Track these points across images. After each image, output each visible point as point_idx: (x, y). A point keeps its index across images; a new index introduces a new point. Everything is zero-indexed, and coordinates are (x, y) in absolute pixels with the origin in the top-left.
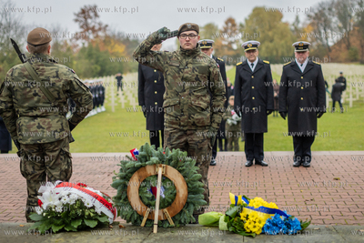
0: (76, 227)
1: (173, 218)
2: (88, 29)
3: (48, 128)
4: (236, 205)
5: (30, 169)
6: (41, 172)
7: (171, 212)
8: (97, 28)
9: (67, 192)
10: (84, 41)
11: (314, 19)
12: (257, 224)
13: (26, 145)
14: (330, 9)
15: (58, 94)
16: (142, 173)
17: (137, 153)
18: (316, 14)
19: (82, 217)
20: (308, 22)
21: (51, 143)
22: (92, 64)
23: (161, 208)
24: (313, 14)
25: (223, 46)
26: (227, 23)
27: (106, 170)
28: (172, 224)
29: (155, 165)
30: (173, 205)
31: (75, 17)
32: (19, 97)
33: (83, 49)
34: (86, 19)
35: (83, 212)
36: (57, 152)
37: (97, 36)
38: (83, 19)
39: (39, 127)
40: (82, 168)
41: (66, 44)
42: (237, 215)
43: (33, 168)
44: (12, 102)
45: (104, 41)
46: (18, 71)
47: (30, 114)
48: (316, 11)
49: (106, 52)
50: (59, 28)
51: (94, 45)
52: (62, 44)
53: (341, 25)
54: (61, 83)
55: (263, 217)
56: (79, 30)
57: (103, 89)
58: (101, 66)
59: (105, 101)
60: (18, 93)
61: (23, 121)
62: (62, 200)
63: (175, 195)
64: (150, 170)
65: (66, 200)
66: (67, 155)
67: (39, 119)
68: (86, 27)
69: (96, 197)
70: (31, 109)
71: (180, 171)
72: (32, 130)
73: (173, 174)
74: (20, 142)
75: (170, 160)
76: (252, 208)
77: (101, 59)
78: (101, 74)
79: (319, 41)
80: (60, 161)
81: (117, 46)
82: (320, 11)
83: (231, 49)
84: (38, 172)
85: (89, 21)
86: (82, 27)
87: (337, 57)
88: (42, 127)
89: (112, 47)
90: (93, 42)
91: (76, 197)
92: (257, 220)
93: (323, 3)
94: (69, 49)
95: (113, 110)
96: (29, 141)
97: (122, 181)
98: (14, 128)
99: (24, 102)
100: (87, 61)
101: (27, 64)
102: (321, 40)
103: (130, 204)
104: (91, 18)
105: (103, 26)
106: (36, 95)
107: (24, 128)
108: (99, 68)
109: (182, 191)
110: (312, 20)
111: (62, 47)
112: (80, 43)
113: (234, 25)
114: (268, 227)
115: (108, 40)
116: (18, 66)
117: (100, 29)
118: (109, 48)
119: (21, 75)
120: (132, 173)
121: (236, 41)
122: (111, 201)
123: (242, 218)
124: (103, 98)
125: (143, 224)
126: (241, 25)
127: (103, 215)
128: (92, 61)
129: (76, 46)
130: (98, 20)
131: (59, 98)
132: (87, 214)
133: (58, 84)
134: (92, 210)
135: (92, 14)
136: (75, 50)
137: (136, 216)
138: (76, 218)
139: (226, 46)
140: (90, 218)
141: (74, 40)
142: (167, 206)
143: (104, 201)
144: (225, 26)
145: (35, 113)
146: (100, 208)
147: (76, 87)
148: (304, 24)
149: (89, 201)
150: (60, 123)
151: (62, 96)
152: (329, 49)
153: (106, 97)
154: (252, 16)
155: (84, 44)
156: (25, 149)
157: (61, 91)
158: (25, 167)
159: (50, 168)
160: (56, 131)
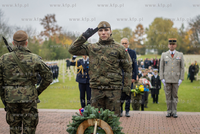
2: (49, 29)
3: (25, 93)
5: (12, 119)
6: (19, 121)
8: (55, 28)
10: (46, 37)
11: (194, 26)
13: (11, 104)
15: (32, 72)
16: (85, 124)
18: (195, 23)
20: (190, 28)
21: (26, 103)
22: (51, 52)
24: (193, 23)
25: (134, 42)
26: (137, 27)
27: (59, 120)
31: (41, 22)
32: (7, 74)
33: (46, 42)
34: (48, 23)
36: (30, 109)
37: (55, 34)
38: (46, 23)
40: (43, 118)
41: (35, 39)
44: (2, 77)
45: (59, 37)
46: (7, 57)
47: (14, 84)
48: (195, 21)
49: (60, 44)
50: (31, 28)
51: (53, 40)
52: (32, 38)
54: (34, 65)
56: (44, 30)
57: (58, 68)
58: (57, 53)
59: (59, 76)
60: (7, 71)
64: (90, 122)
66: (36, 111)
68: (48, 28)
70: (14, 81)
72: (14, 94)
74: (7, 102)
78: (56, 58)
79: (196, 41)
81: (67, 40)
82: (197, 21)
83: (139, 44)
84: (17, 121)
85: (50, 24)
86: (45, 28)
88: (20, 93)
89: (64, 41)
90: (52, 37)
94: (37, 42)
95: (64, 81)
96: (12, 101)
98: (3, 93)
99: (10, 77)
100: (48, 50)
101: (12, 53)
104: (51, 22)
105: (59, 27)
106: (17, 72)
107: (9, 93)
108: (55, 54)
110: (192, 27)
111: (32, 40)
112: (44, 38)
113: (142, 29)
115: (61, 37)
116: (7, 54)
117: (57, 30)
118: (62, 42)
119: (9, 60)
120: (79, 124)
121: (143, 39)
124: (58, 74)
126: (147, 29)
129: (41, 40)
130: (55, 24)
133: (32, 66)
135: (52, 20)
136: (40, 43)
139: (136, 42)
141: (40, 36)
144: (136, 29)
147: (43, 68)
148: (187, 29)
150: (32, 90)
153: (59, 73)
154: (153, 24)
155: (46, 39)
156: (9, 106)
157: (33, 70)
158: (9, 118)
159: (25, 118)
160: (29, 95)
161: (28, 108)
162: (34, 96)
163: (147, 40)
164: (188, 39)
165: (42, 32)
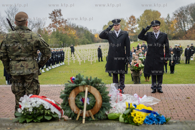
0: (39, 119)
1: (94, 116)
2: (56, 22)
3: (27, 67)
4: (129, 108)
5: (17, 89)
6: (23, 91)
7: (93, 112)
8: (61, 22)
9: (35, 101)
10: (54, 28)
11: (178, 16)
12: (141, 119)
13: (15, 76)
14: (186, 11)
15: (32, 48)
16: (77, 90)
17: (74, 79)
18: (179, 14)
19: (43, 114)
20: (174, 18)
21: (28, 75)
22: (59, 40)
23: (87, 110)
24: (177, 14)
26: (130, 18)
28: (93, 118)
29: (84, 86)
30: (94, 108)
31: (50, 16)
32: (10, 50)
33: (54, 33)
34: (55, 17)
35: (44, 112)
36: (32, 80)
37: (61, 26)
39: (22, 66)
41: (45, 30)
42: (129, 114)
43: (19, 88)
44: (7, 53)
46: (10, 36)
47: (17, 59)
48: (179, 12)
49: (66, 34)
52: (43, 30)
53: (192, 19)
54: (34, 42)
55: (144, 114)
56: (52, 23)
58: (63, 41)
60: (10, 48)
61: (13, 63)
62: (32, 105)
63: (95, 102)
64: (81, 89)
65: (34, 105)
66: (37, 82)
67: (22, 62)
69: (52, 103)
70: (17, 56)
71: (98, 89)
72: (18, 68)
73: (94, 91)
74: (11, 74)
75: (92, 83)
76: (138, 110)
77: (63, 38)
79: (180, 28)
80: (33, 85)
82: (181, 12)
83: (133, 32)
84: (21, 91)
85: (57, 18)
86: (53, 21)
87: (190, 37)
90: (59, 29)
91: (40, 103)
92: (141, 117)
93: (182, 8)
94: (46, 33)
95: (69, 64)
96: (16, 74)
97: (66, 95)
98: (8, 67)
99: (13, 53)
100: (56, 39)
102: (182, 27)
103: (70, 107)
104: (58, 16)
105: (64, 20)
106: (20, 48)
107: (13, 67)
108: (62, 43)
109: (99, 101)
110: (177, 17)
112: (52, 29)
113: (134, 20)
114: (147, 120)
115: (66, 28)
117: (63, 22)
119: (12, 38)
120: (71, 90)
121: (135, 28)
122: (60, 106)
123: (132, 115)
125: (77, 119)
126: (138, 20)
127: (55, 113)
128: (59, 39)
129: (49, 31)
130: (61, 17)
131: (33, 50)
132: (46, 112)
133: (32, 42)
134: (49, 111)
135: (58, 14)
136: (49, 33)
137: (73, 114)
138: (40, 115)
139: (130, 31)
140: (47, 115)
141: (49, 28)
142: (90, 109)
143: (56, 106)
144: (130, 20)
145: (19, 58)
146: (54, 110)
147: (42, 44)
148: (172, 19)
149: (47, 106)
150: (33, 64)
151: (34, 49)
152: (186, 32)
154: (144, 15)
155: (54, 30)
156: (14, 78)
157: (34, 46)
158: (14, 88)
159: (28, 89)
160: (31, 68)
161: (31, 79)
162: (35, 69)
163: (138, 29)
164: (173, 27)
165: (50, 24)
